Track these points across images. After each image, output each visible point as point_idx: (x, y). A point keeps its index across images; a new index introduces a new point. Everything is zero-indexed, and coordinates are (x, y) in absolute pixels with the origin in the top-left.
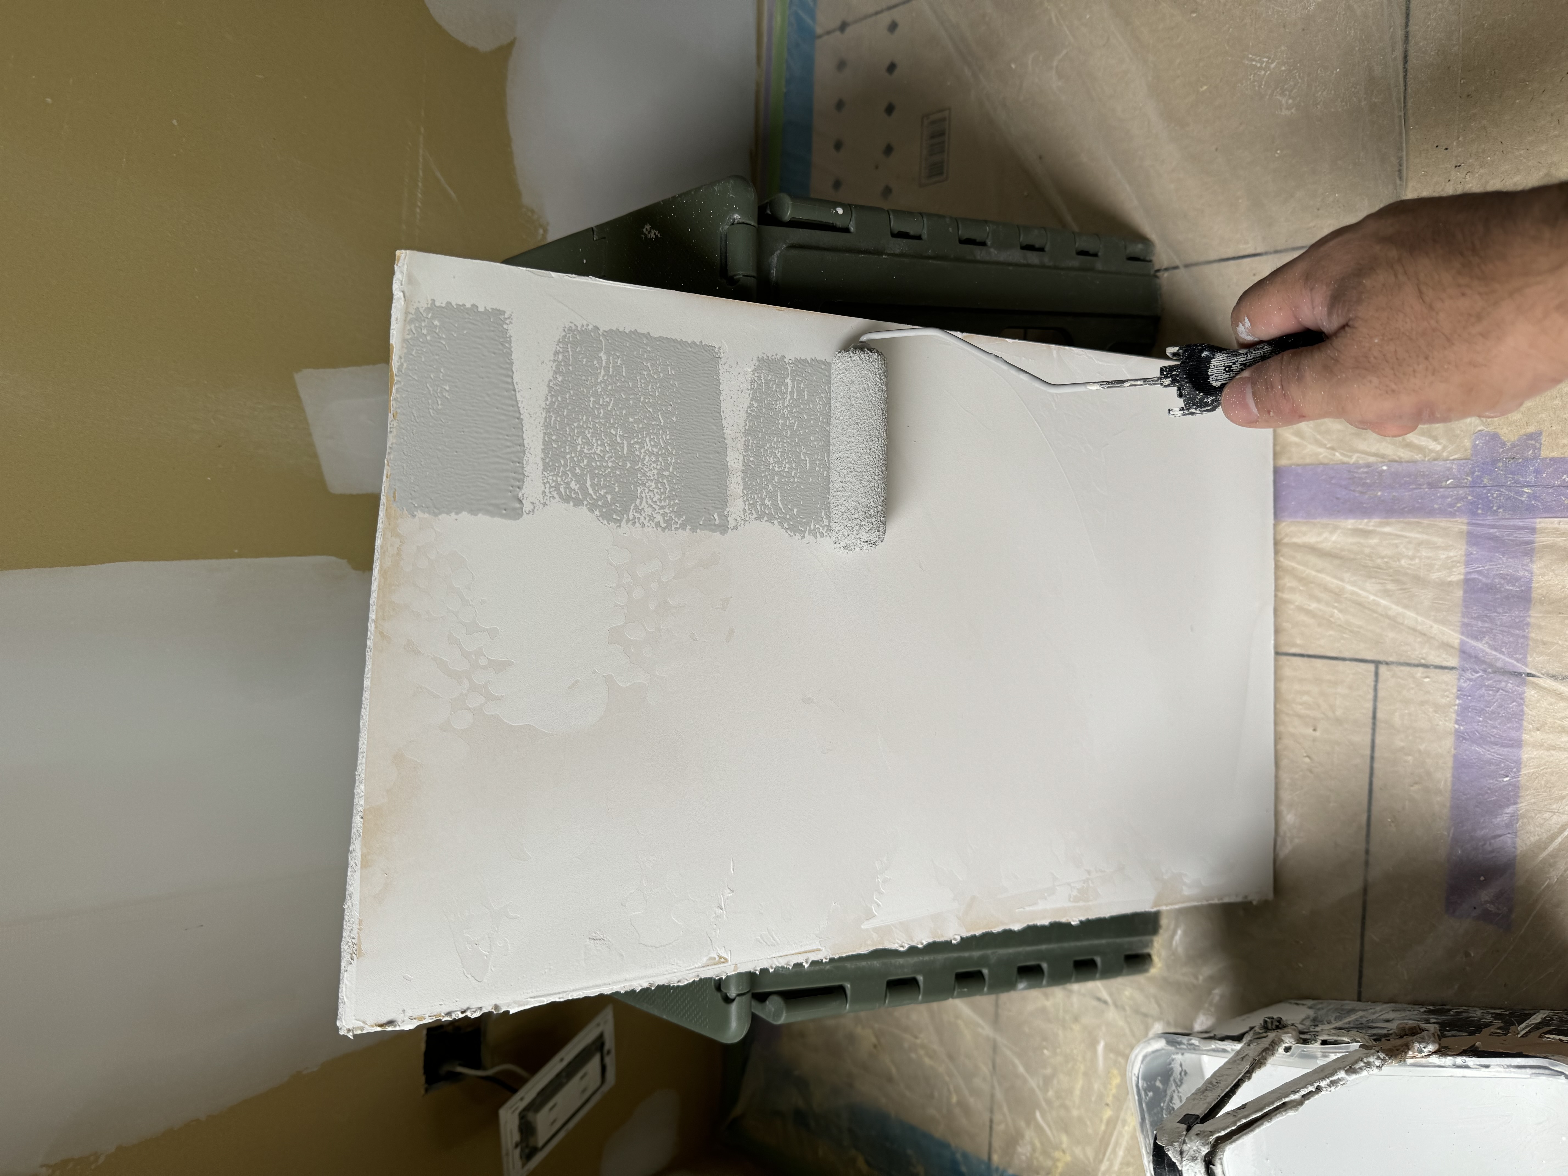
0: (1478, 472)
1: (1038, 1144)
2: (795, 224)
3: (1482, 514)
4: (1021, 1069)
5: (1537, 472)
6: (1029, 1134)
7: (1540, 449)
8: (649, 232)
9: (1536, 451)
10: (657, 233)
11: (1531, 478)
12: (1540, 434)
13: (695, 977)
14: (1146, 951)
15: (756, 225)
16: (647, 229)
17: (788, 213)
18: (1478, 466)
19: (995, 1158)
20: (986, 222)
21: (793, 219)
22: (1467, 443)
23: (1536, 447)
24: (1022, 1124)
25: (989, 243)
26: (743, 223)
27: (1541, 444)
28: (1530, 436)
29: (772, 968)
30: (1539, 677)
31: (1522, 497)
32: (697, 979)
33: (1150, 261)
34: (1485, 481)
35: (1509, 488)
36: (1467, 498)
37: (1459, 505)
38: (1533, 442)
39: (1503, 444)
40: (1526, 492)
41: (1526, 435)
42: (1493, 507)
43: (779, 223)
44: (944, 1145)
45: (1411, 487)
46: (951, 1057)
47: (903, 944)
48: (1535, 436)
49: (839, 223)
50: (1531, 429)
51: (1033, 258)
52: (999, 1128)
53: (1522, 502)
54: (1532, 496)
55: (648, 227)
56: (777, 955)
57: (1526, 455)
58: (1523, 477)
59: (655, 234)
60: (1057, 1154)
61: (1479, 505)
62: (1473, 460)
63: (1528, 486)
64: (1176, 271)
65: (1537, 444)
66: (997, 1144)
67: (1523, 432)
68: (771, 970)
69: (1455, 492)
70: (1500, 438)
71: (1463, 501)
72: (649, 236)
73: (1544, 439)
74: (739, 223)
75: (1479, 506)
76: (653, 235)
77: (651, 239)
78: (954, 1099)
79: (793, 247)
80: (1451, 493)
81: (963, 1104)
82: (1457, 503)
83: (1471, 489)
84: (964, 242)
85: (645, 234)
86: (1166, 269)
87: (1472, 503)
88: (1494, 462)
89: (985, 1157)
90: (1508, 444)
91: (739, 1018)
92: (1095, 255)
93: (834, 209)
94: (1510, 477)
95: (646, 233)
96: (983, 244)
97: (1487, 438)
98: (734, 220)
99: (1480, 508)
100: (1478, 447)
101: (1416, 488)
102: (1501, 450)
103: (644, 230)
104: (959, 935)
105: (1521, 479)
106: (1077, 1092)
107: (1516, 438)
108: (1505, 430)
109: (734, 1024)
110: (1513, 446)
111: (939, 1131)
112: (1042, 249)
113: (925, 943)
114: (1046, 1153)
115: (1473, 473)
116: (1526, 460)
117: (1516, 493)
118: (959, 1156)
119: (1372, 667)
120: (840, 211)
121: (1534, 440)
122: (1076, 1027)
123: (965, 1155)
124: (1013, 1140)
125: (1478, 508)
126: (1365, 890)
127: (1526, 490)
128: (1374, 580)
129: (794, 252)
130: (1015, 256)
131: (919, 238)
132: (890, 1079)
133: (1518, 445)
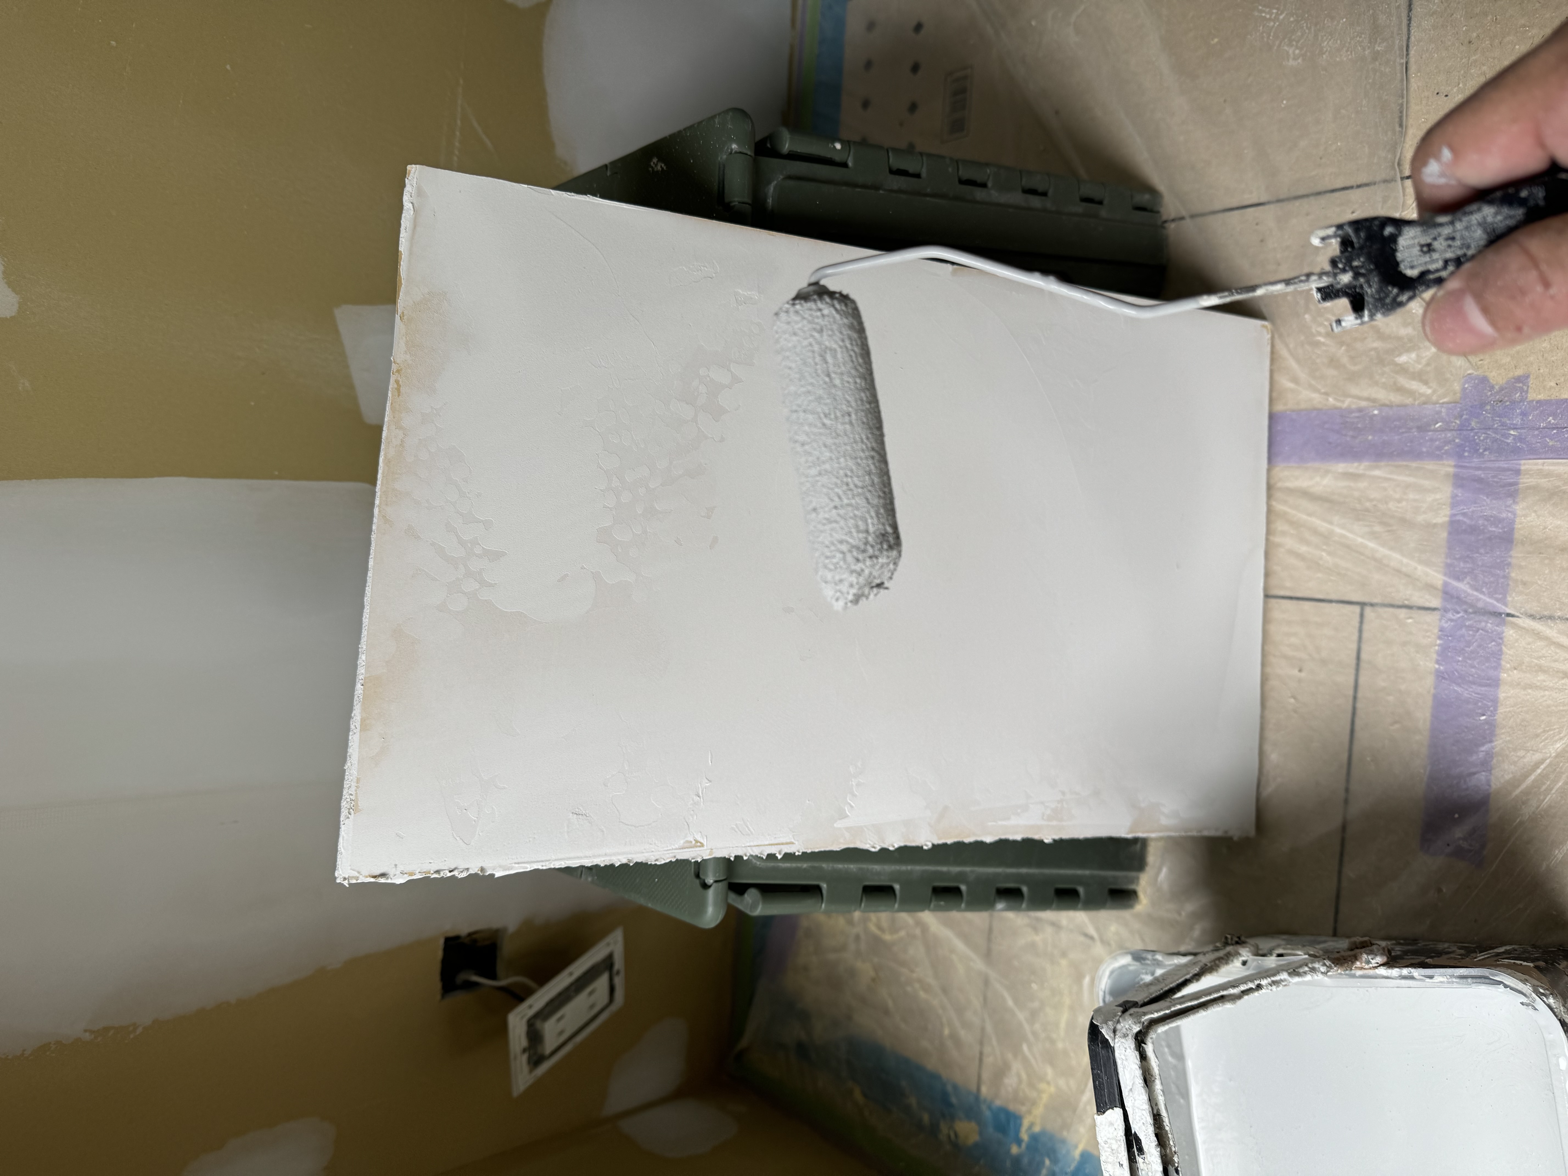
0: (1466, 415)
1: (1024, 1076)
2: (793, 156)
3: (1468, 456)
4: (1010, 1003)
5: (1524, 414)
6: (1016, 1066)
7: (1527, 392)
8: (656, 165)
9: (1524, 394)
10: (663, 165)
11: (1518, 421)
12: (1528, 377)
13: (672, 858)
14: (1132, 887)
15: (753, 155)
16: (654, 163)
17: (786, 146)
18: (1466, 410)
19: (984, 1090)
20: (987, 165)
21: (791, 153)
22: (1457, 387)
23: (1523, 389)
24: (1010, 1056)
25: (990, 184)
26: (740, 153)
27: (1528, 387)
28: (1518, 379)
29: (746, 856)
30: (1518, 617)
31: (1508, 439)
32: (674, 860)
33: (1158, 212)
34: (1473, 424)
35: (1496, 431)
36: (1454, 441)
37: (1446, 448)
38: (1521, 385)
39: (1492, 387)
40: (1512, 435)
41: (1514, 378)
42: (1479, 449)
43: (776, 154)
44: (935, 1077)
45: (1401, 431)
46: (945, 990)
47: (875, 846)
48: (1523, 379)
49: (837, 158)
50: (1519, 372)
51: (1036, 202)
52: (988, 1060)
53: (1508, 444)
54: (1520, 439)
55: (655, 160)
56: (752, 844)
57: (1513, 398)
58: (1509, 420)
59: (661, 167)
60: (1043, 1086)
61: (1465, 447)
62: (1461, 404)
63: (1514, 429)
64: (1183, 222)
65: (1524, 387)
66: (985, 1076)
67: (1511, 375)
68: (745, 858)
69: (1443, 435)
70: (1488, 381)
71: (1451, 444)
72: (655, 169)
73: (1531, 381)
74: (736, 152)
75: (1466, 449)
76: (659, 168)
77: (658, 171)
78: (946, 1032)
79: (790, 177)
80: (1439, 436)
81: (954, 1037)
82: (1445, 446)
83: (1458, 432)
84: (962, 182)
85: (652, 167)
86: (1173, 220)
87: (1459, 446)
88: (1482, 405)
89: (974, 1088)
90: (1497, 387)
91: (715, 904)
92: (1100, 203)
93: (833, 143)
94: (1496, 420)
95: (654, 166)
96: (984, 185)
97: (1476, 381)
98: (732, 150)
99: (1467, 451)
100: (1467, 391)
101: (1406, 432)
102: (1490, 393)
103: (652, 164)
104: (930, 841)
105: (1508, 422)
106: (1063, 1025)
107: (1504, 381)
108: (1494, 374)
109: (710, 910)
110: (1502, 389)
111: (932, 1064)
112: (1044, 194)
113: (896, 846)
114: (1032, 1086)
115: (1461, 416)
116: (1513, 402)
117: (1502, 435)
118: (949, 1088)
119: (1357, 609)
120: (838, 146)
121: (1522, 382)
122: (1064, 962)
123: (955, 1087)
124: (1001, 1072)
125: (1465, 451)
126: (1344, 828)
127: (1512, 432)
128: (1361, 523)
129: (792, 183)
130: (1016, 198)
131: (918, 176)
132: (887, 1012)
133: (1506, 388)
